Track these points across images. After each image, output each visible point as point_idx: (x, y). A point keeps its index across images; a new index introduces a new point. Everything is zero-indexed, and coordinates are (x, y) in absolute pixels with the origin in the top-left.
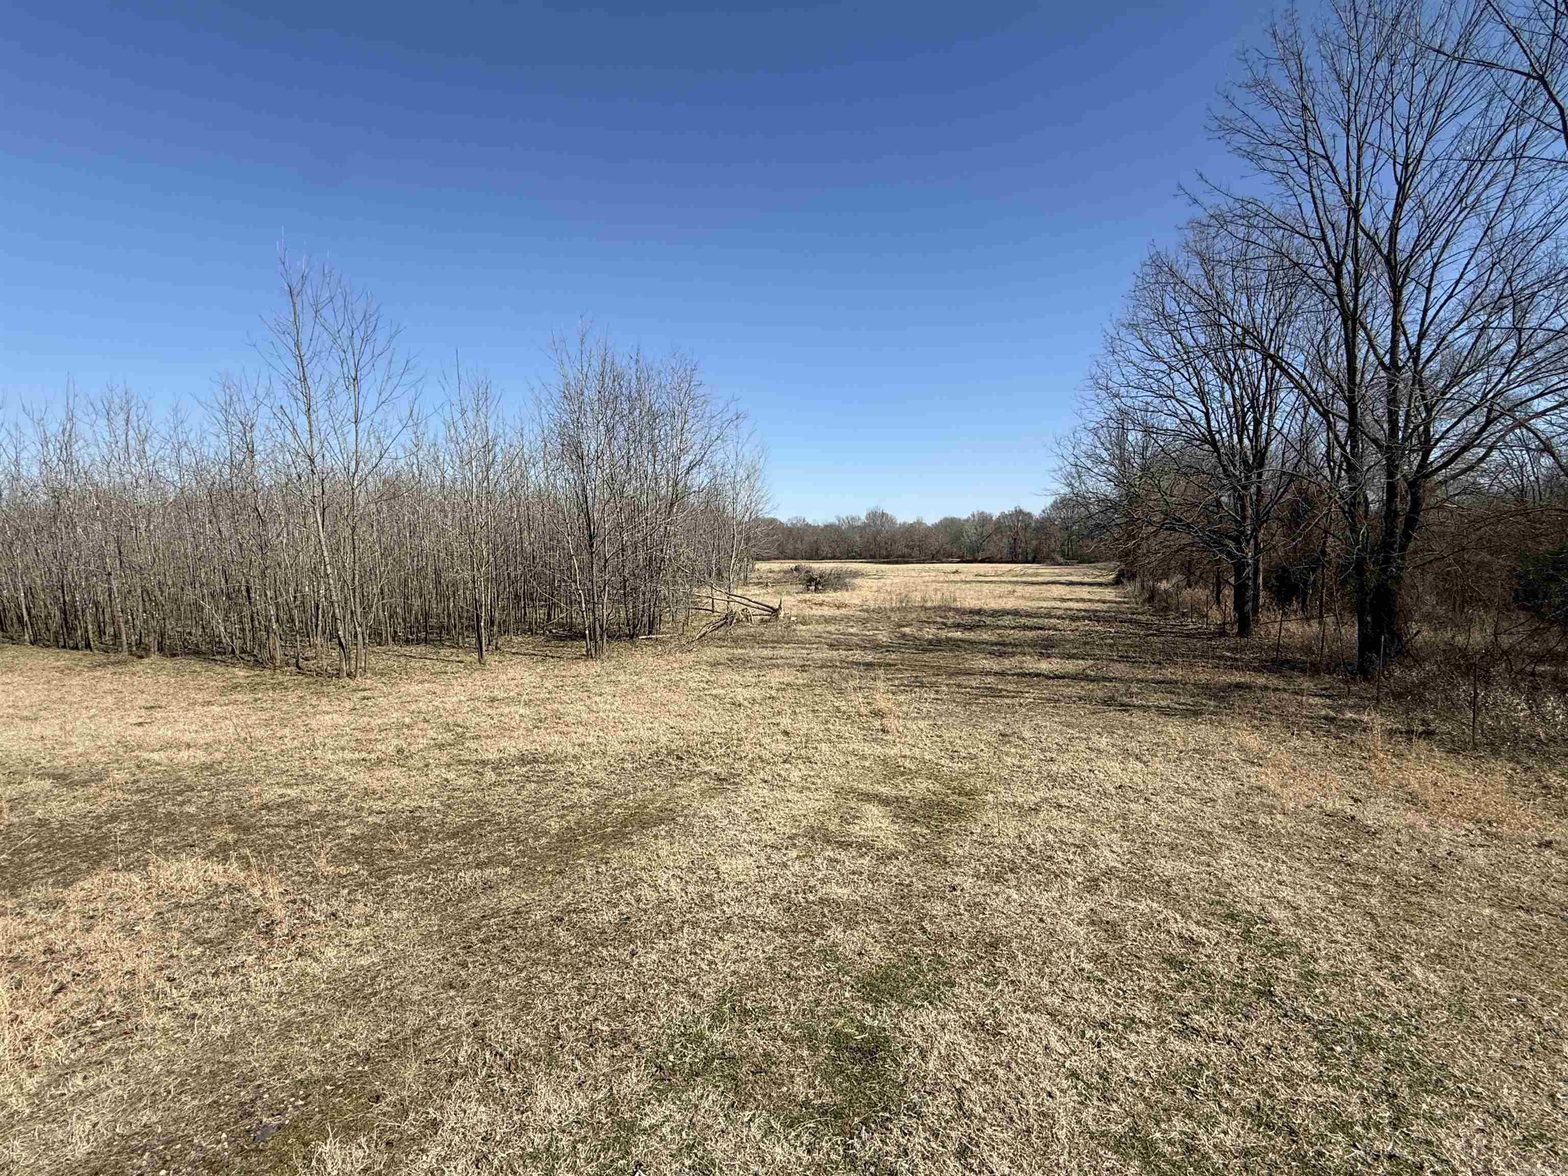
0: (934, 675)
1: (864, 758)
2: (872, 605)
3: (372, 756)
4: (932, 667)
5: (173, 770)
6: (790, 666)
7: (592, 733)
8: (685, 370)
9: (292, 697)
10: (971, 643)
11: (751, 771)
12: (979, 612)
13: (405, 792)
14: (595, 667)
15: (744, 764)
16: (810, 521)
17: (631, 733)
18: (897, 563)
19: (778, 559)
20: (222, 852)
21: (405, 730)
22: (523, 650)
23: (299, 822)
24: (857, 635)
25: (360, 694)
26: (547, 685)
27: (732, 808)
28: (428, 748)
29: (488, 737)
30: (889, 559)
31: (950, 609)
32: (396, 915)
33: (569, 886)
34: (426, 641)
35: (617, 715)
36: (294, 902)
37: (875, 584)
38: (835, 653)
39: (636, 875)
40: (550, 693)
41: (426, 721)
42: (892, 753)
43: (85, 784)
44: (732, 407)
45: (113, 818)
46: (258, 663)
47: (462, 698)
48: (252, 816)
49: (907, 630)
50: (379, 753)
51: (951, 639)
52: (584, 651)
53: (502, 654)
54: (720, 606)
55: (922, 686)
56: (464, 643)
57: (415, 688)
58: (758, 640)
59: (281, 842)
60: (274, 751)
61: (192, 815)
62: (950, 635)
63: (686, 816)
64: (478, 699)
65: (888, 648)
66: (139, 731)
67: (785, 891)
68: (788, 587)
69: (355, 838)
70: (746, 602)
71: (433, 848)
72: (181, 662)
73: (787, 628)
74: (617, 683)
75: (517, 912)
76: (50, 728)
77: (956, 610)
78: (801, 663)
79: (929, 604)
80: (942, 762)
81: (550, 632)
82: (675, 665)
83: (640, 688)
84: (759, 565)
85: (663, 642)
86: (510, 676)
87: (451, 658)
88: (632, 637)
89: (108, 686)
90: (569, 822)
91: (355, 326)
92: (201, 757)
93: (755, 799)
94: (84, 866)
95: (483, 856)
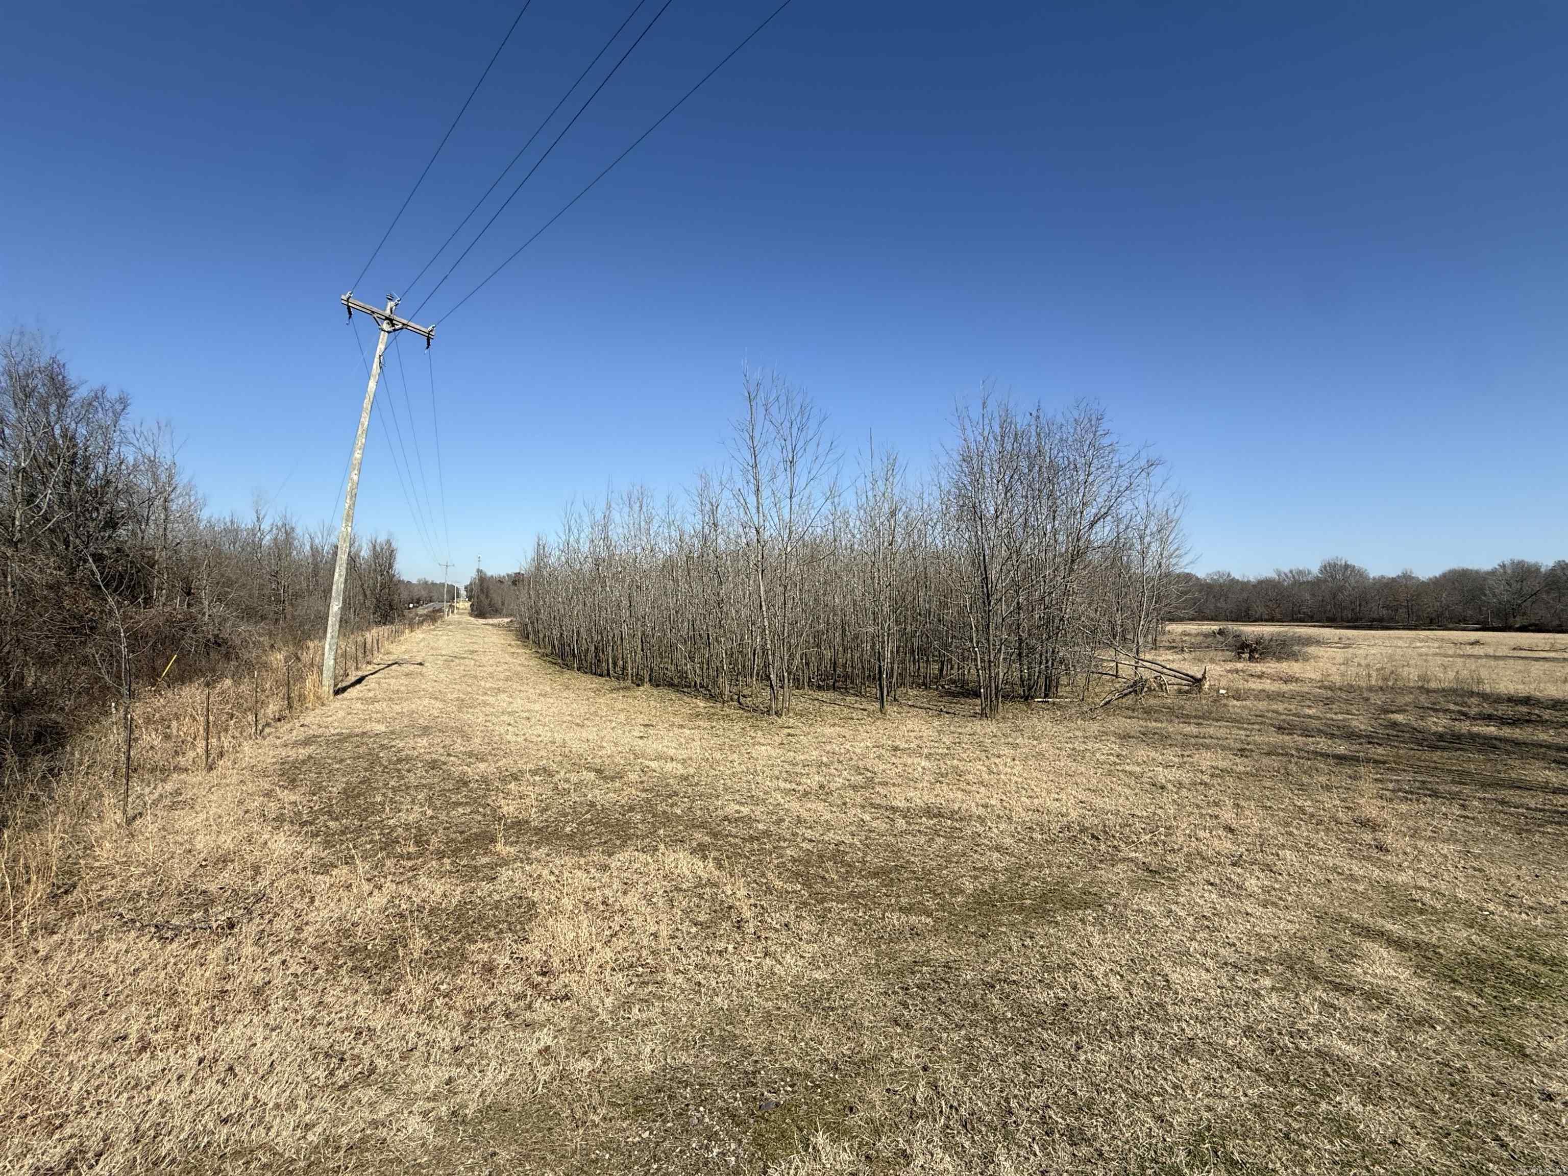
0: (1453, 782)
1: (1352, 878)
2: (1337, 679)
3: (800, 788)
4: (1449, 771)
5: (663, 776)
6: (1224, 748)
7: (995, 796)
8: (1090, 420)
9: (737, 727)
10: (1517, 743)
11: (1190, 869)
12: (1527, 701)
13: (829, 827)
14: (990, 727)
15: (1179, 858)
16: (1237, 575)
17: (1036, 801)
18: (1370, 628)
19: (1193, 620)
20: (701, 850)
21: (824, 768)
22: (919, 704)
23: (751, 837)
24: (1318, 718)
25: (787, 731)
26: (945, 740)
27: (1173, 907)
28: (843, 787)
29: (894, 785)
30: (1355, 622)
31: (1472, 694)
32: (838, 939)
33: (995, 953)
34: (834, 688)
35: (1020, 780)
36: (755, 906)
37: (1340, 655)
38: (1287, 738)
39: (1067, 958)
40: (948, 748)
41: (840, 762)
42: (1400, 879)
43: (613, 779)
44: (1144, 455)
45: (632, 809)
46: (712, 697)
47: (868, 744)
48: (719, 825)
49: (1400, 718)
50: (805, 786)
51: (1478, 735)
52: (978, 709)
53: (900, 705)
54: (1126, 671)
55: (1435, 794)
56: (866, 692)
57: (828, 731)
58: (1173, 713)
59: (740, 851)
60: (728, 772)
61: (679, 816)
62: (1475, 729)
63: (1115, 905)
64: (882, 746)
65: (1370, 739)
66: (641, 742)
67: (1262, 1026)
68: (1212, 653)
69: (794, 860)
70: (1159, 668)
71: (858, 884)
72: (664, 691)
73: (1215, 701)
74: (1015, 746)
75: (947, 966)
76: (590, 733)
77: (1484, 696)
78: (1239, 745)
79: (1433, 685)
80: (1491, 906)
81: (943, 687)
82: (1077, 733)
83: (1040, 754)
84: (1170, 627)
85: (1061, 707)
86: (910, 727)
87: (856, 706)
88: (1026, 699)
89: (621, 706)
90: (983, 884)
91: (793, 418)
92: (681, 771)
93: (1201, 902)
94: (618, 842)
95: (904, 901)
